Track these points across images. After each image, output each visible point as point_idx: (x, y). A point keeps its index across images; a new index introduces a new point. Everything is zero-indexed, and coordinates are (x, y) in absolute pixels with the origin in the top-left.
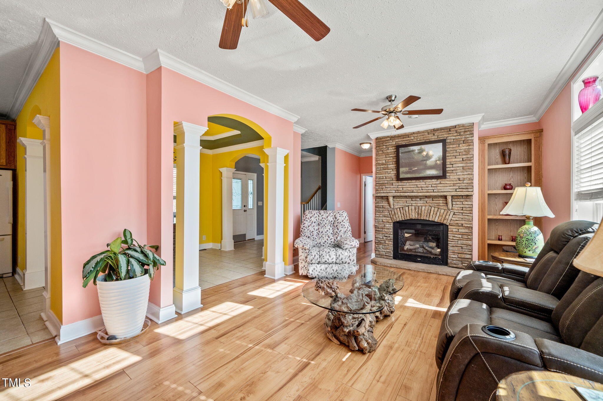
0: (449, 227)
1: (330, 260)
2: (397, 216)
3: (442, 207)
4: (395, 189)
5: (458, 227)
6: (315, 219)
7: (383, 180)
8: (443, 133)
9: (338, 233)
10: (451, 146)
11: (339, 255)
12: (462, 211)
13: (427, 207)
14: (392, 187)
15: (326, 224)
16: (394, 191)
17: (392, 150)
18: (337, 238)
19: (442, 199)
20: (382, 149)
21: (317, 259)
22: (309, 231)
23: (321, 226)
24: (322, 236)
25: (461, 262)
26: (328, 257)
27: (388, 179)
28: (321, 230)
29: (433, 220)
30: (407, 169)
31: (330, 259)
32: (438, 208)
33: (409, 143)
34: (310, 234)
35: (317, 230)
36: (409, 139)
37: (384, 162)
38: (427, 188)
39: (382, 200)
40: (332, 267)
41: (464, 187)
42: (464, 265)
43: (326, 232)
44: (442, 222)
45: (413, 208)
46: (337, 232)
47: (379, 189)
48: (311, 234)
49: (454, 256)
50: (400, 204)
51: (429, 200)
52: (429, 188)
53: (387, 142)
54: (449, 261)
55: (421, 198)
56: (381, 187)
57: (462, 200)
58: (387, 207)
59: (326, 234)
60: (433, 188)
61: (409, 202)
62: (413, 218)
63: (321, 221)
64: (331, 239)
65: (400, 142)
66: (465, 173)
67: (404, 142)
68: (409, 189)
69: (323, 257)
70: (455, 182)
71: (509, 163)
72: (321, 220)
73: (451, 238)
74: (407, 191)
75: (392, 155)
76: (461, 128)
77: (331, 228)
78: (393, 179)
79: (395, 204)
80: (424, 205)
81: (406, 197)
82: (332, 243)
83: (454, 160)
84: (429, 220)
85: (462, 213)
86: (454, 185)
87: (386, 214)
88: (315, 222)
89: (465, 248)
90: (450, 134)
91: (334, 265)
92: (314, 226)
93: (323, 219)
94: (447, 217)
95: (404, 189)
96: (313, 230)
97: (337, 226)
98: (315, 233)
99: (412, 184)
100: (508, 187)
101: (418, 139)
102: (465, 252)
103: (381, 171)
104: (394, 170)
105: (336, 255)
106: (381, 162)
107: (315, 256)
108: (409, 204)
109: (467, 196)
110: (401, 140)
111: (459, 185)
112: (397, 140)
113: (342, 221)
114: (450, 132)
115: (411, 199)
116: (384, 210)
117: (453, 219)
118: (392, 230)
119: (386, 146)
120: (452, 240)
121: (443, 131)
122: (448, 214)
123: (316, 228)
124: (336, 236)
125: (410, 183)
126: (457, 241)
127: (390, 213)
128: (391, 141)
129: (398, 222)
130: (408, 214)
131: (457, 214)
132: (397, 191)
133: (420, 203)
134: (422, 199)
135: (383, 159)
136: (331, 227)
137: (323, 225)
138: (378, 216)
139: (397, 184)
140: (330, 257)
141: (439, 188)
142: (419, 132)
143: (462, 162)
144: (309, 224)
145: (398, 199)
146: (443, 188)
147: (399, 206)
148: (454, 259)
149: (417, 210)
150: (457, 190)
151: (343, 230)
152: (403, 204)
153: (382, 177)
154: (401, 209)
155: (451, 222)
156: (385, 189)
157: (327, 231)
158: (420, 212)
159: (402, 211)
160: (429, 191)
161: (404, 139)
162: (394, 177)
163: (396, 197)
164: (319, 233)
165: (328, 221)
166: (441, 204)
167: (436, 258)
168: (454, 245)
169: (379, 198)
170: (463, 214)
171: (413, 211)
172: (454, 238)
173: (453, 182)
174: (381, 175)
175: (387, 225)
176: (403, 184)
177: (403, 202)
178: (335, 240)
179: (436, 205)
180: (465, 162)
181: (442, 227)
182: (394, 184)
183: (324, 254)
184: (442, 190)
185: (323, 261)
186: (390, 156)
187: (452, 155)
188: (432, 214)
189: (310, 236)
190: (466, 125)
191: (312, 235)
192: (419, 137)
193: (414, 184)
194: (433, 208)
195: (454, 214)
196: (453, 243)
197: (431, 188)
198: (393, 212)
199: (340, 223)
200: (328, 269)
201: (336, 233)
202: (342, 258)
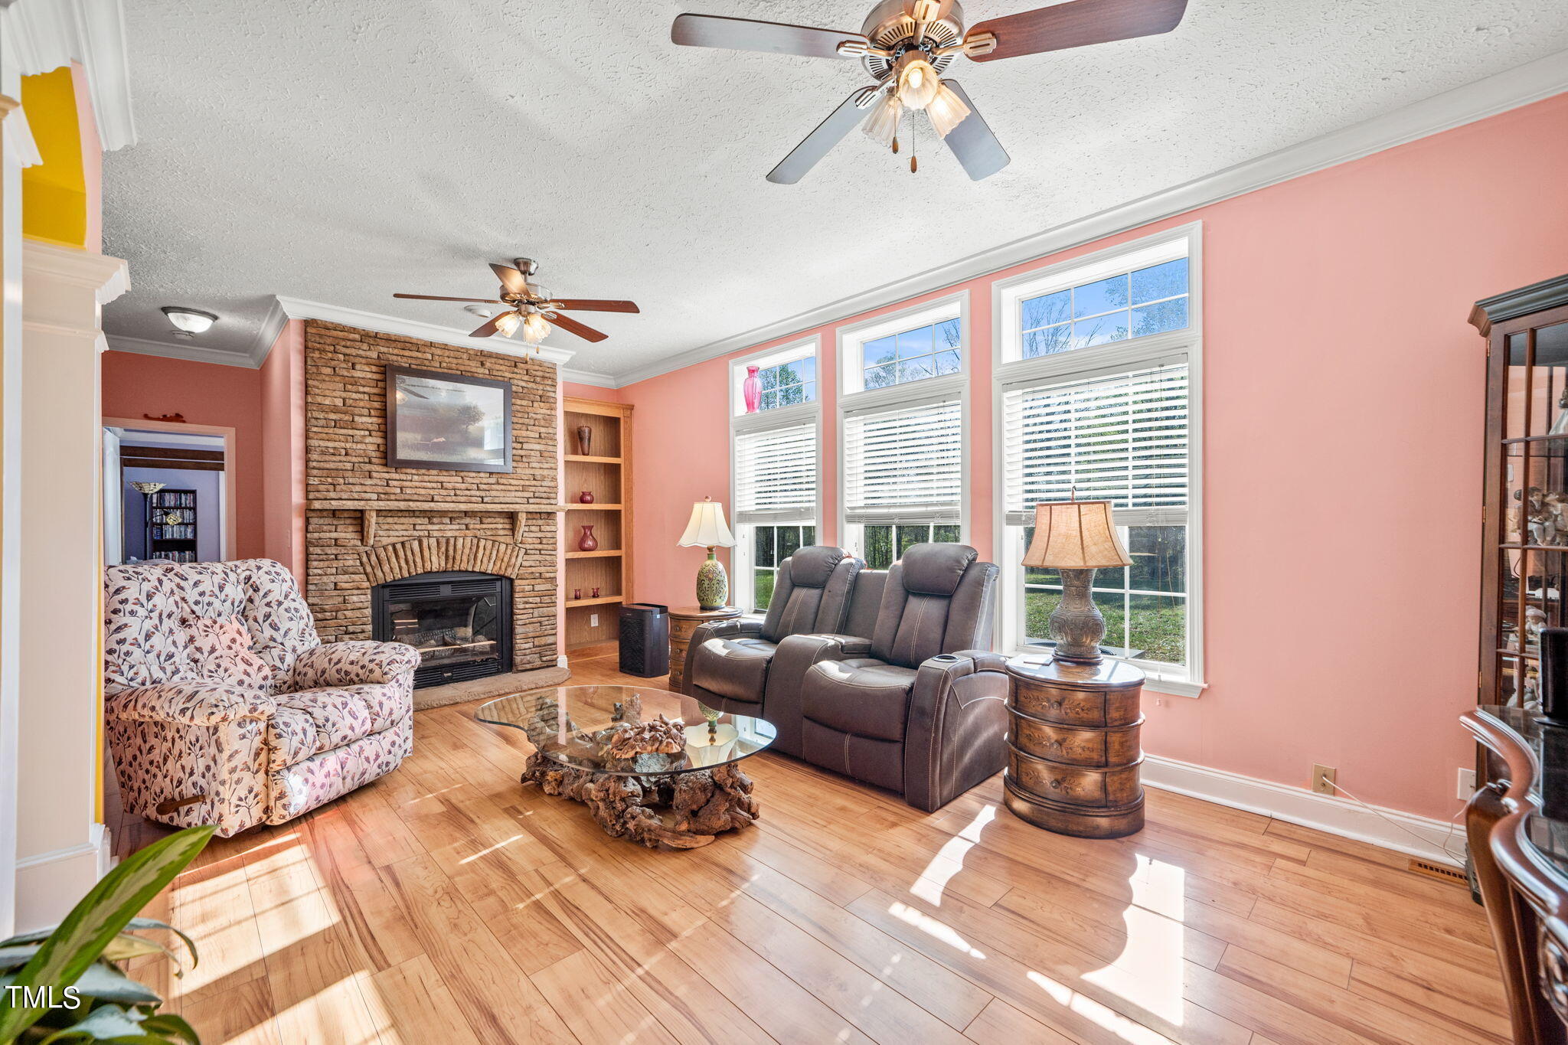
0: (517, 582)
1: (357, 730)
2: (386, 568)
3: (502, 539)
4: (380, 490)
5: (533, 582)
6: (171, 600)
7: (338, 458)
8: (501, 368)
9: (279, 640)
10: (519, 402)
11: (381, 704)
12: (540, 546)
13: (468, 540)
14: (369, 482)
15: (219, 615)
16: (375, 497)
17: (365, 372)
18: (282, 659)
19: (502, 521)
20: (333, 363)
21: (314, 741)
22: (152, 656)
23: (202, 627)
24: (219, 666)
25: (538, 655)
26: (349, 720)
27: (354, 459)
28: (205, 643)
29: (482, 570)
30: (419, 437)
31: (356, 724)
32: (494, 541)
33: (419, 367)
34: (163, 669)
35: (186, 647)
36: (419, 355)
37: (339, 402)
38: (468, 493)
39: (335, 522)
40: (362, 750)
41: (544, 495)
42: (544, 659)
43: (230, 648)
44: (502, 573)
45: (433, 541)
46: (273, 639)
47: (322, 487)
48: (167, 665)
49: (527, 646)
50: (397, 534)
51: (473, 523)
52: (473, 493)
53: (349, 343)
54: (518, 659)
55: (452, 516)
56: (329, 480)
57: (540, 522)
58: (352, 542)
59: (232, 653)
60: (483, 494)
61: (423, 527)
62: (434, 569)
63: (195, 608)
64: (260, 669)
65: (395, 358)
66: (546, 466)
67: (405, 359)
68: (423, 492)
69: (334, 725)
70: (527, 483)
71: (588, 455)
72: (197, 603)
73: (521, 606)
74: (416, 497)
75: (366, 389)
76: (537, 368)
77: (244, 630)
78: (373, 460)
79: (381, 533)
80: (462, 533)
81: (412, 513)
82: (270, 682)
83: (524, 433)
84: (473, 572)
85: (540, 550)
86: (524, 488)
87: (351, 563)
88: (169, 616)
89: (546, 623)
90: (516, 373)
91: (365, 743)
92: (171, 631)
93: (206, 599)
94: (513, 560)
95: (408, 491)
96: (173, 649)
97: (267, 616)
98: (181, 658)
99: (431, 478)
100: (588, 498)
101: (444, 365)
102: (546, 633)
103: (326, 430)
104: (373, 433)
105: (370, 707)
106: (327, 402)
107: (305, 734)
108: (421, 533)
109: (549, 514)
110: (396, 351)
111: (533, 489)
112: (383, 349)
113: (286, 596)
114: (516, 370)
115: (427, 519)
116: (343, 551)
117: (524, 564)
118: (368, 612)
119: (345, 355)
120: (522, 612)
121: (501, 362)
122: (515, 553)
123: (181, 636)
124: (276, 652)
125: (424, 475)
126: (531, 611)
127: (365, 559)
128: (365, 346)
129: (385, 586)
130: (418, 560)
131: (531, 552)
132: (383, 496)
133: (451, 530)
134: (455, 518)
135: (338, 394)
136: (243, 625)
137: (209, 622)
138: (319, 571)
139: (387, 476)
140: (356, 718)
141: (494, 493)
142: (446, 345)
143: (540, 440)
144: (148, 625)
145: (390, 520)
146: (502, 494)
147: (394, 540)
148: (528, 651)
149: (443, 549)
150: (531, 501)
151: (296, 627)
152: (405, 533)
153: (335, 448)
154: (399, 546)
155: (521, 572)
156: (344, 487)
157: (234, 641)
158: (451, 552)
159: (401, 553)
160: (473, 499)
161: (407, 353)
162: (374, 454)
163: (384, 514)
164: (198, 655)
165: (228, 604)
166: (501, 532)
167: (487, 659)
168: (527, 621)
169: (325, 514)
170: (542, 552)
171: (434, 551)
172: (527, 606)
173: (522, 483)
174: (330, 444)
175: (355, 598)
176: (403, 477)
177: (404, 527)
178: (274, 668)
179: (489, 533)
180: (544, 442)
181: (498, 584)
182: (374, 474)
183: (333, 714)
184: (502, 500)
185: (336, 738)
186: (361, 389)
187: (521, 421)
188: (480, 555)
189: (161, 675)
190: (545, 364)
191: (169, 669)
192: (447, 360)
193: (436, 478)
194: (482, 543)
195: (526, 554)
196: (525, 616)
197: (478, 493)
198: (373, 558)
199: (280, 604)
200: (349, 766)
201: (272, 644)
202: (392, 710)
